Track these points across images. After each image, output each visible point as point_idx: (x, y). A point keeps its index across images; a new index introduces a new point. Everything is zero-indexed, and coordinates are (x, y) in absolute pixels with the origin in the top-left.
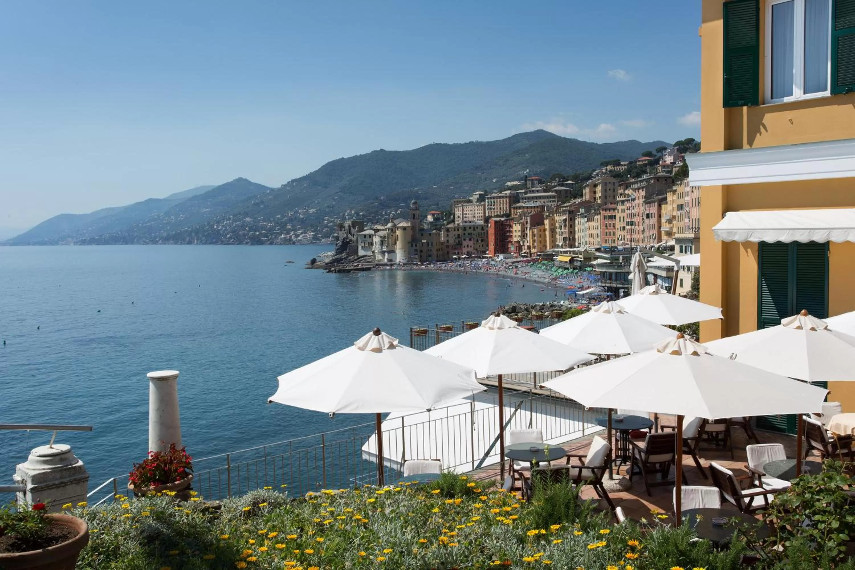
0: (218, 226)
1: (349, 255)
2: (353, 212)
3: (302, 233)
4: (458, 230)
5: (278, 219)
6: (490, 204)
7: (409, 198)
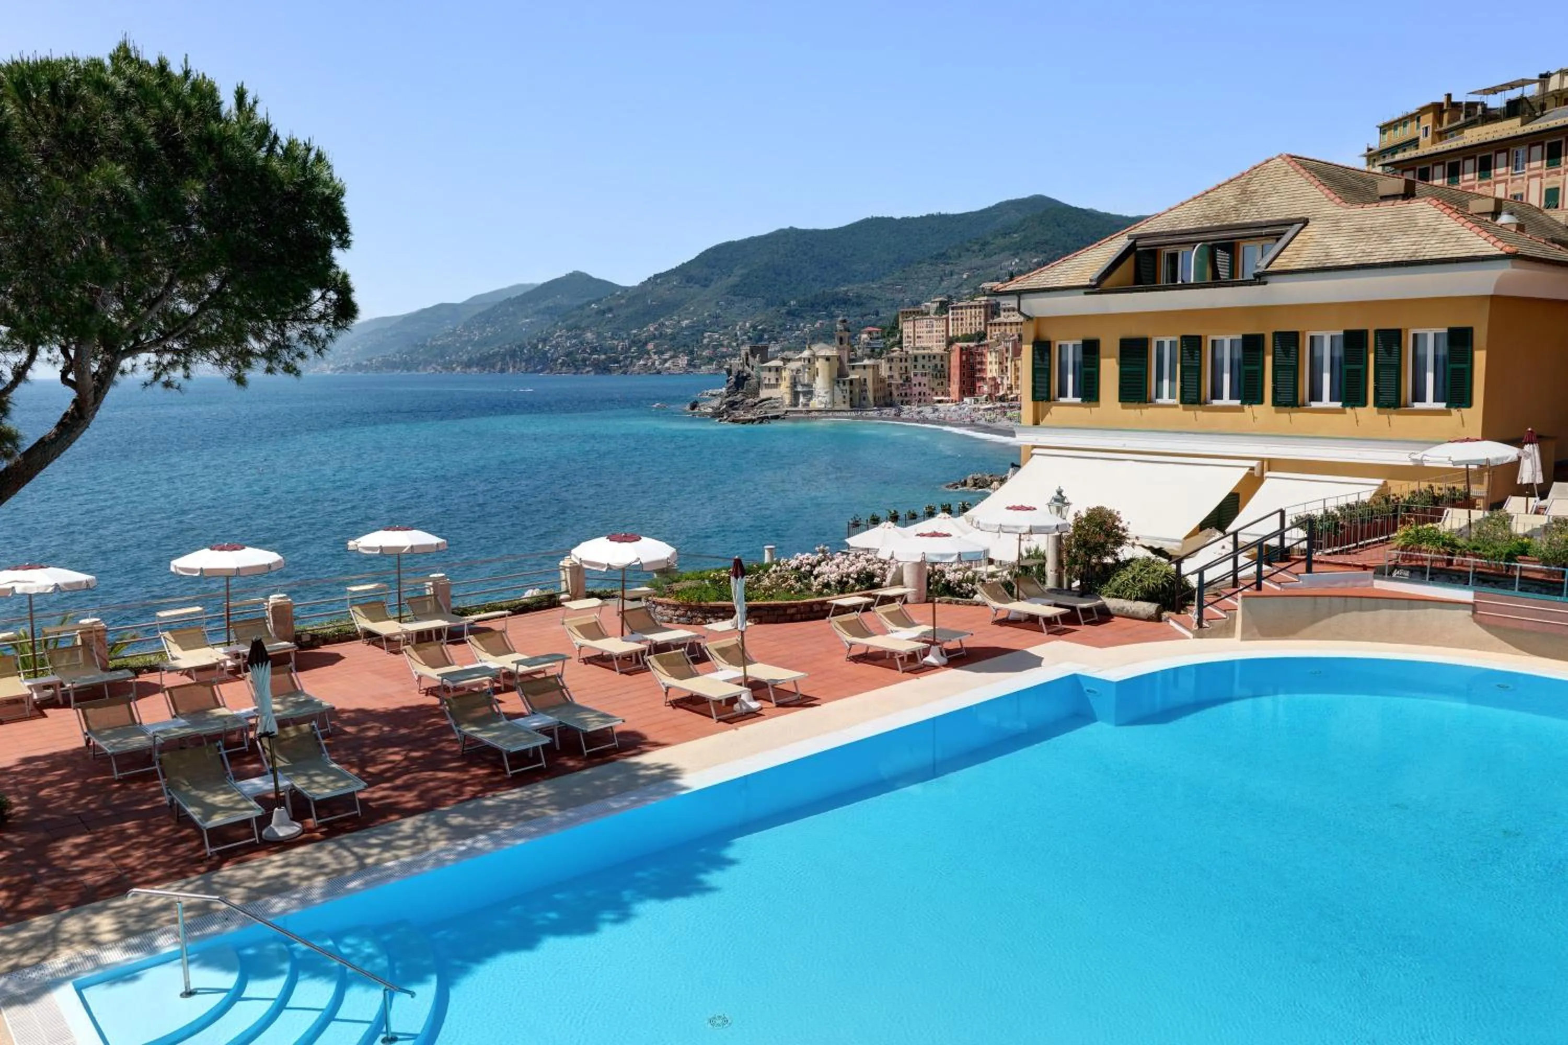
0: (544, 346)
1: (746, 395)
2: (748, 325)
3: (671, 358)
4: (906, 360)
5: (635, 335)
6: (955, 317)
7: (833, 303)
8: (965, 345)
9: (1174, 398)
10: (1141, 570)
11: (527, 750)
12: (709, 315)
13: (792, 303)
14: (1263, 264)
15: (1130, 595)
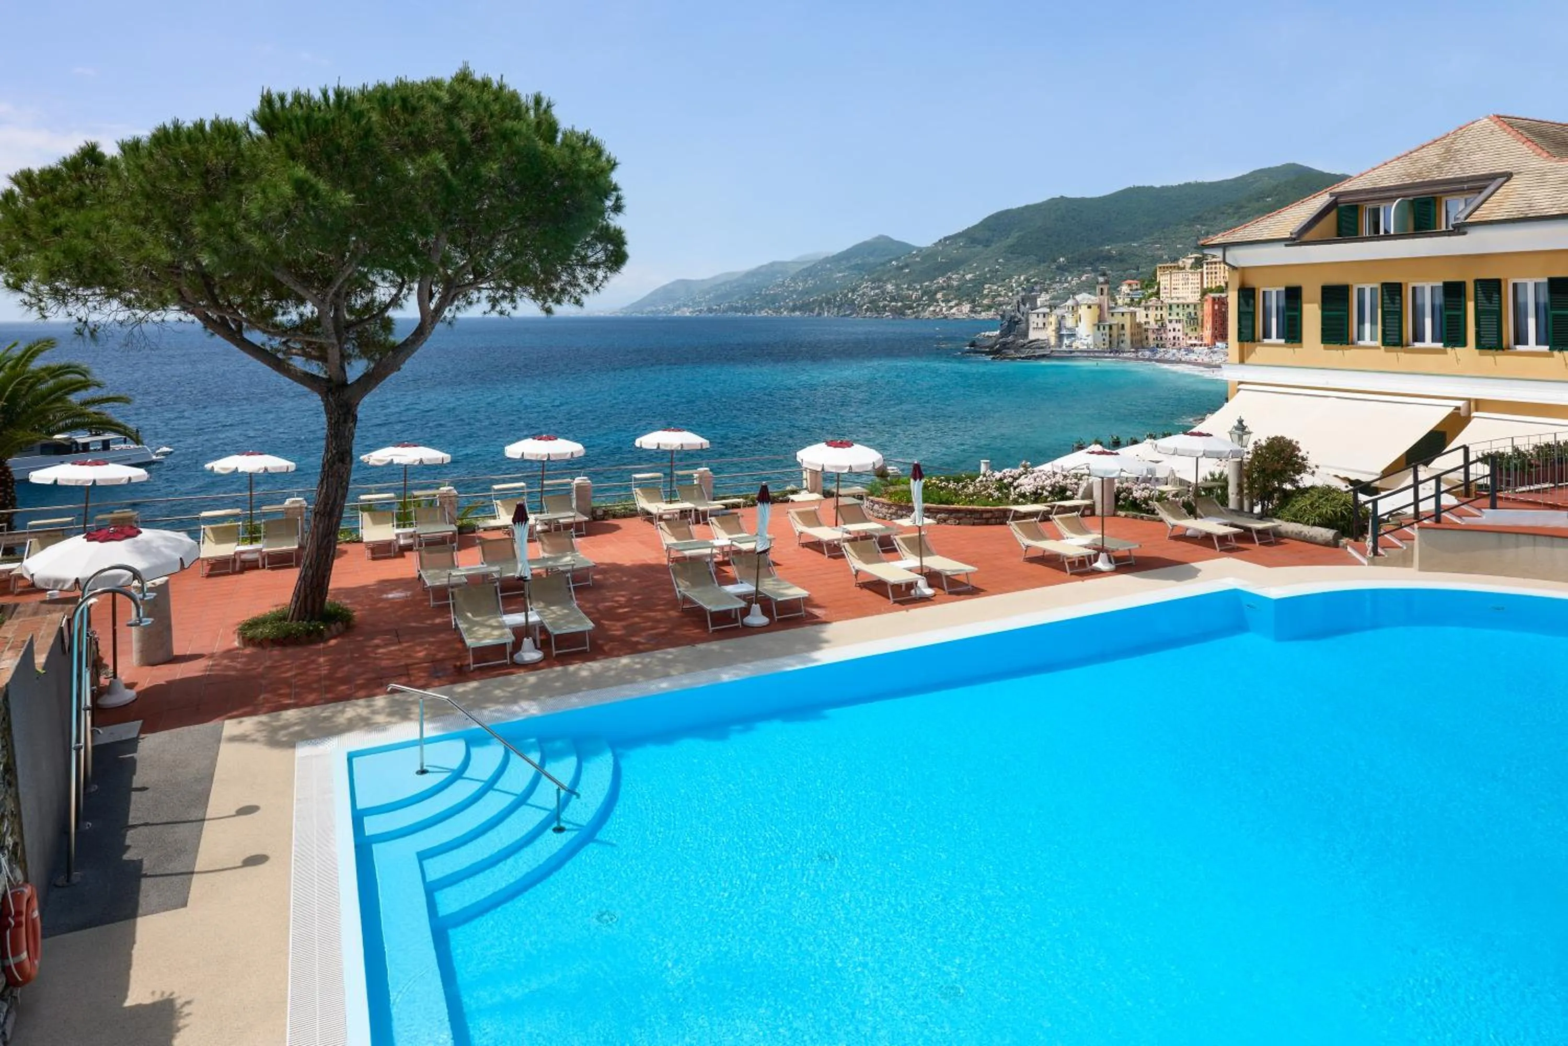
0: (853, 295)
1: (1017, 337)
2: (1022, 278)
3: (957, 305)
4: (1162, 308)
5: (927, 287)
6: (1210, 271)
7: (1098, 260)
8: (1217, 295)
9: (1376, 340)
10: (1320, 498)
11: (730, 610)
12: (990, 270)
13: (1061, 259)
14: (1462, 216)
15: (1308, 520)
